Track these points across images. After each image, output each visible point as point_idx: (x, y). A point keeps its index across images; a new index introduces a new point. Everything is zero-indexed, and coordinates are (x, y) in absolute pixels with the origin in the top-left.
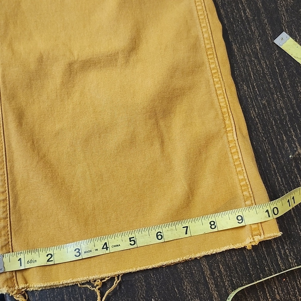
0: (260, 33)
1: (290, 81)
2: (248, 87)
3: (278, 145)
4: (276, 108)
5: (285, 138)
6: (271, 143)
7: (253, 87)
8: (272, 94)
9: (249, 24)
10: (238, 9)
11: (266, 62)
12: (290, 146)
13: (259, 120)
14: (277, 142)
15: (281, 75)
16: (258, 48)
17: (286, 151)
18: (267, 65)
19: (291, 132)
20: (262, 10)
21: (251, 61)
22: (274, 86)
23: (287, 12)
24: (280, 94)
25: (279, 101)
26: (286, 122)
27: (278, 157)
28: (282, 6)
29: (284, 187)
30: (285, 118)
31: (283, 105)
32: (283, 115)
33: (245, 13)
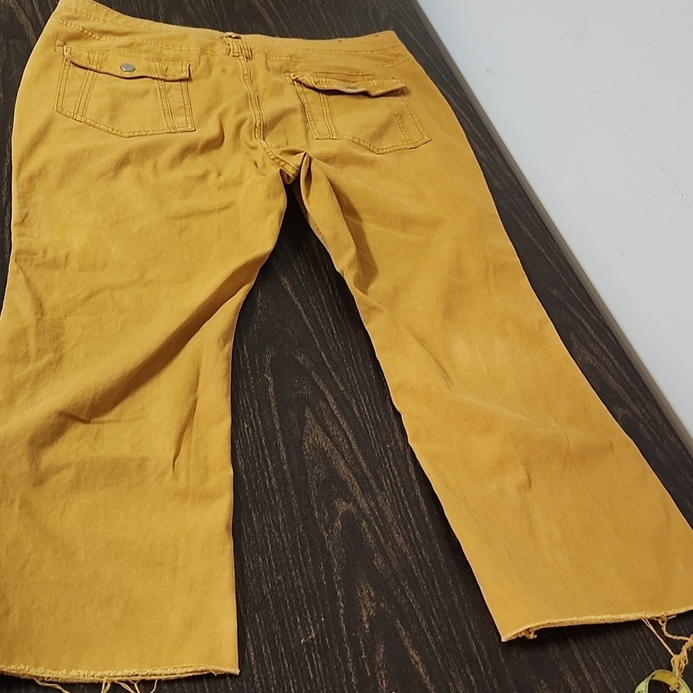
0: (284, 504)
1: (312, 559)
2: (264, 560)
3: (290, 627)
4: (293, 585)
5: (299, 620)
6: (282, 624)
7: (270, 561)
8: (290, 571)
9: (273, 493)
10: (263, 477)
11: (287, 536)
12: (304, 629)
13: (271, 597)
14: (289, 624)
15: (303, 550)
16: (280, 520)
17: (299, 634)
18: (288, 538)
19: (306, 614)
20: (290, 482)
21: (270, 532)
22: (293, 562)
23: (317, 487)
24: (300, 571)
25: (297, 579)
26: (302, 603)
27: (289, 641)
28: (312, 480)
29: (291, 674)
30: (302, 597)
31: (301, 584)
32: (300, 594)
33: (270, 482)
